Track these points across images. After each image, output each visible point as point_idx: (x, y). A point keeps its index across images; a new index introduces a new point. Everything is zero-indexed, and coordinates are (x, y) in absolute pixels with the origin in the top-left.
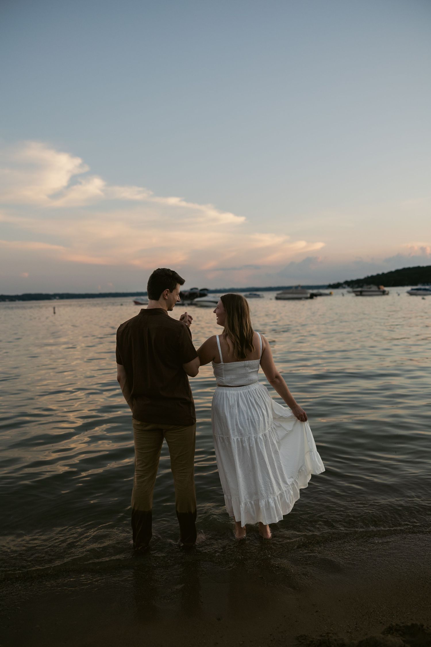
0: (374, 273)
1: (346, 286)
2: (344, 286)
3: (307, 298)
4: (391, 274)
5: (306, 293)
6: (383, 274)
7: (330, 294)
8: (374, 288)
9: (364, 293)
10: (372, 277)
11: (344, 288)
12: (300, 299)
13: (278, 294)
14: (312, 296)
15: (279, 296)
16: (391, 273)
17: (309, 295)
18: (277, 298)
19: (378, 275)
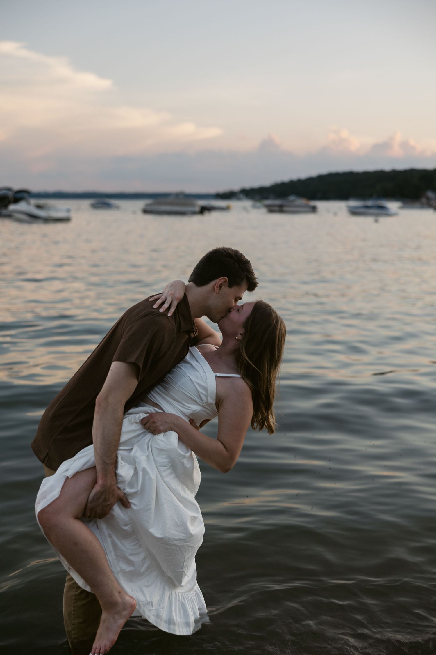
1: (245, 197)
2: (241, 196)
3: (194, 213)
4: (310, 181)
5: (193, 205)
6: (299, 181)
7: (227, 209)
12: (182, 213)
13: (147, 205)
14: (203, 210)
15: (149, 208)
17: (197, 209)
18: (146, 211)
19: (292, 182)
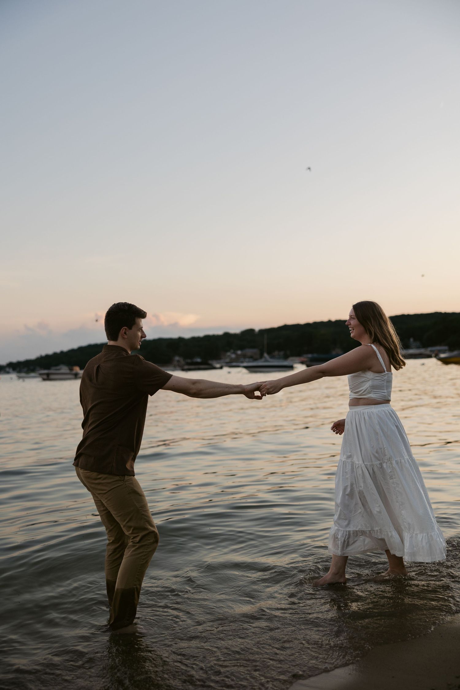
0: (50, 352)
1: (11, 370)
2: (7, 369)
6: (62, 353)
8: (64, 369)
9: (52, 377)
10: (47, 357)
11: (8, 373)
16: (72, 351)
19: (55, 354)
